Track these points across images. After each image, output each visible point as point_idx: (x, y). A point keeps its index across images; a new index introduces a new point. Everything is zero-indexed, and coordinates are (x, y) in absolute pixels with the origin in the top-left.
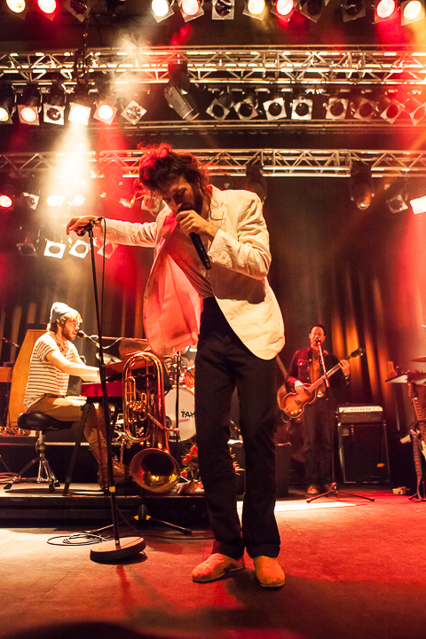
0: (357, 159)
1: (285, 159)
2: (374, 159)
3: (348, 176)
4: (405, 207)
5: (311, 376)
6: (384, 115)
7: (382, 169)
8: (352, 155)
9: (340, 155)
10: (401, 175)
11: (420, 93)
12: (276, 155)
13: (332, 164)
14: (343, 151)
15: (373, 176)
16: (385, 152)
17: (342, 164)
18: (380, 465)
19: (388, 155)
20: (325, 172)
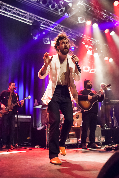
0: (36, 19)
1: (8, 9)
2: (41, 21)
3: (31, 24)
4: (49, 43)
5: (8, 103)
6: (50, 6)
7: (44, 26)
8: (34, 17)
9: (30, 15)
10: (49, 30)
11: (63, 3)
12: (4, 5)
13: (25, 17)
14: (31, 14)
15: (41, 28)
16: (46, 20)
17: (30, 19)
18: (28, 138)
19: (47, 21)
20: (22, 20)
